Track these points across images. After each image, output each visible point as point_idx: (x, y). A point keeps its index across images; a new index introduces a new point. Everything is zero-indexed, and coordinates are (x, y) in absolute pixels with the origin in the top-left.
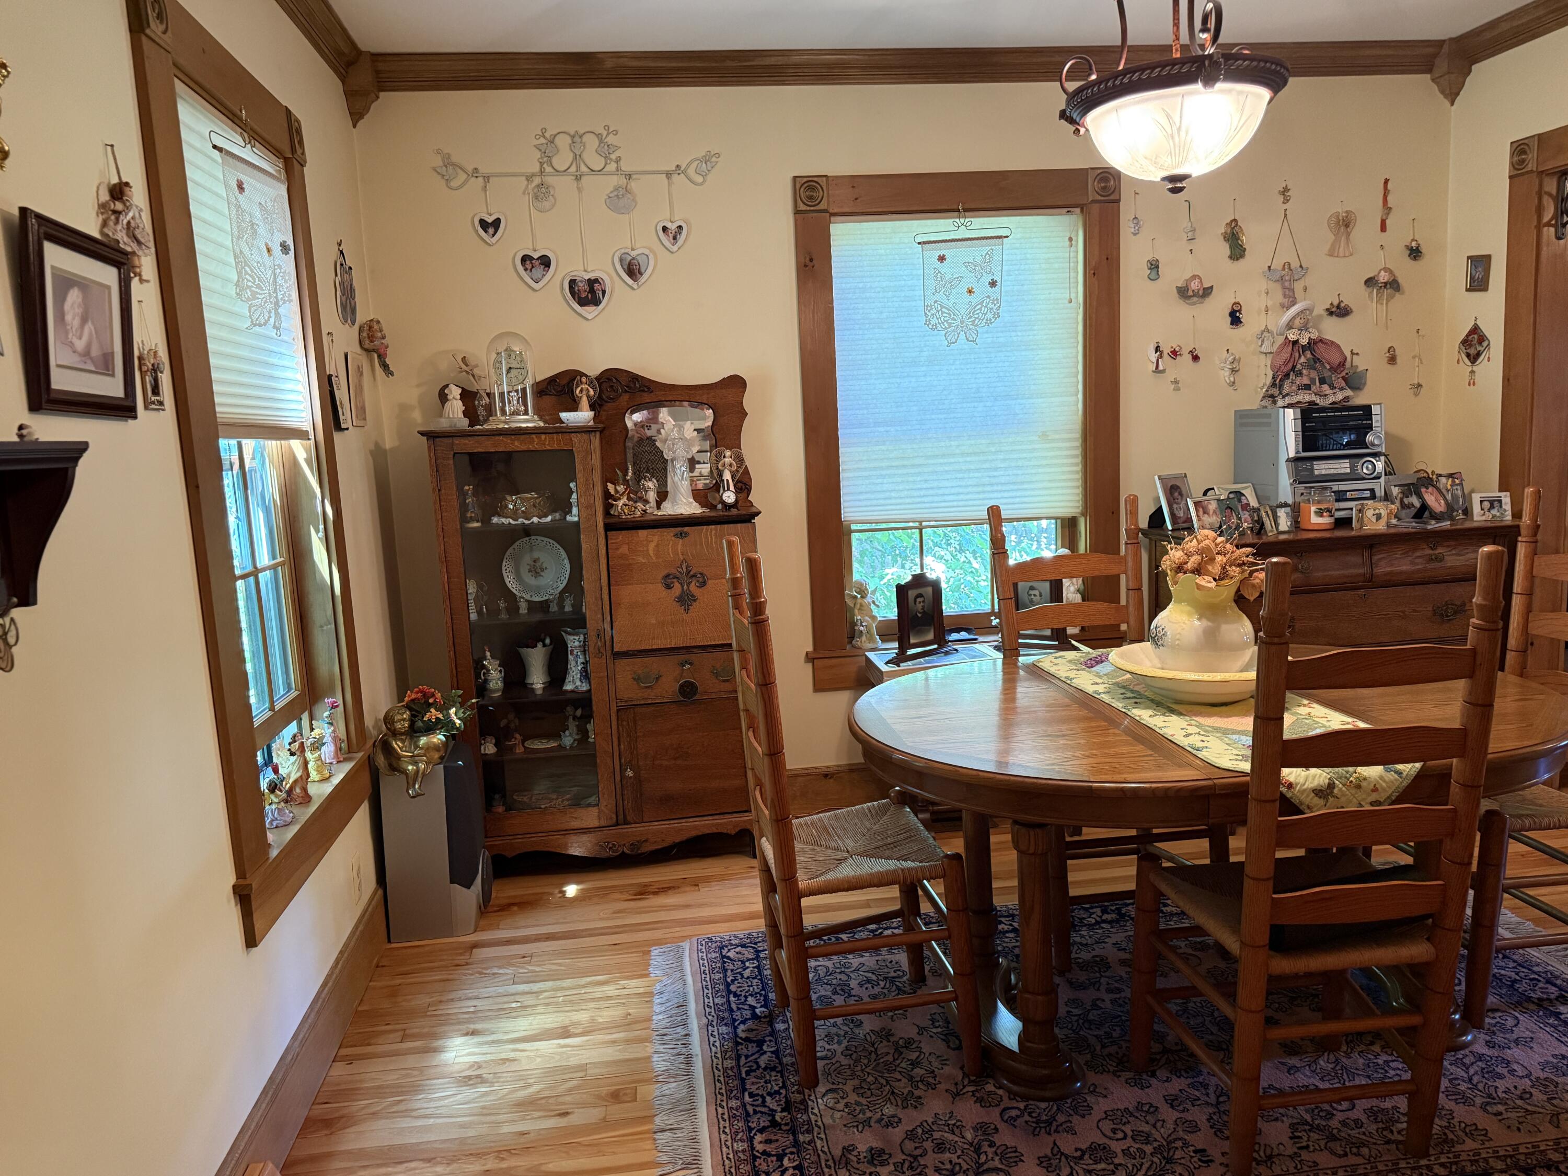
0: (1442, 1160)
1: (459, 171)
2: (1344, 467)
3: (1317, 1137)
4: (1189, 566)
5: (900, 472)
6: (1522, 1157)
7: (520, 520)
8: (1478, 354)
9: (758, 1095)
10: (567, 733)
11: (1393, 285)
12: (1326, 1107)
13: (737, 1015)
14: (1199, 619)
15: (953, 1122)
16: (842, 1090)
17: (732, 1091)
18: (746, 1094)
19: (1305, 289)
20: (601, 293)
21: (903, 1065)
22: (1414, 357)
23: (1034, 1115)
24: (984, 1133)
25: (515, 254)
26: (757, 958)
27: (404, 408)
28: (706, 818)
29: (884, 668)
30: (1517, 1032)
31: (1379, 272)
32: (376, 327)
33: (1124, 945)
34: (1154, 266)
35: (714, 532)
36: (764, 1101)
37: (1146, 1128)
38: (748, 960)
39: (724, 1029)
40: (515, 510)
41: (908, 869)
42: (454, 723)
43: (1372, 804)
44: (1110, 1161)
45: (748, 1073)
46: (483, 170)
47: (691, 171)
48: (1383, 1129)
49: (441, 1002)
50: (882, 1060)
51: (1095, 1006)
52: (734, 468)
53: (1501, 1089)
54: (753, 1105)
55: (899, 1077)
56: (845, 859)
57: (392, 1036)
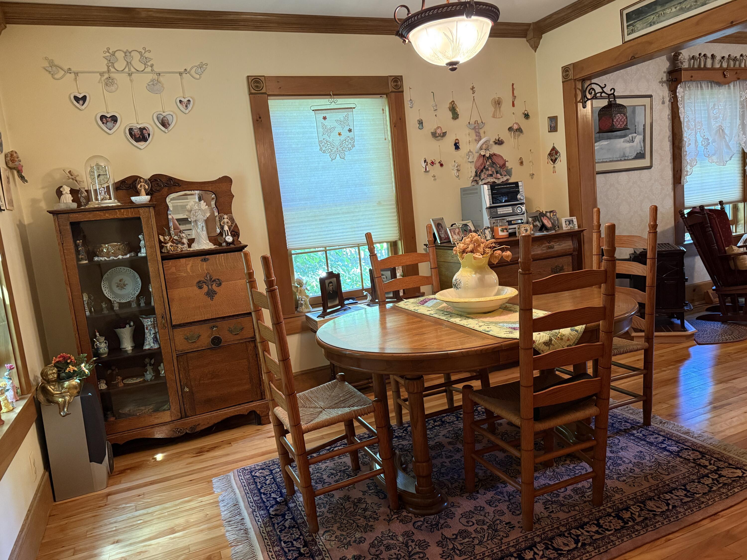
0: (609, 505)
1: (60, 70)
2: (509, 210)
3: (555, 506)
4: (469, 249)
5: (314, 223)
6: (639, 497)
7: (111, 257)
8: (556, 159)
9: (288, 542)
10: (148, 373)
11: (520, 130)
12: (555, 492)
13: (268, 504)
14: (475, 274)
15: (391, 534)
16: (332, 530)
17: (274, 543)
18: (282, 542)
19: (484, 133)
20: (147, 135)
21: (360, 511)
22: (530, 162)
23: (429, 522)
24: (408, 537)
25: (96, 115)
26: (272, 473)
27: (34, 201)
28: (230, 408)
29: (317, 320)
30: (621, 445)
31: (514, 124)
32: (15, 155)
33: (448, 435)
34: (421, 123)
35: (223, 258)
36: (293, 544)
37: (482, 518)
38: (267, 475)
39: (262, 512)
40: (108, 252)
41: (357, 410)
42: (85, 372)
43: (567, 346)
44: (470, 537)
45: (280, 532)
46: (73, 69)
47: (193, 72)
48: (581, 497)
49: (94, 528)
50: (348, 511)
51: (443, 466)
52: (230, 224)
53: (622, 470)
54: (287, 547)
55: (359, 518)
56: (321, 412)
57: (67, 553)
